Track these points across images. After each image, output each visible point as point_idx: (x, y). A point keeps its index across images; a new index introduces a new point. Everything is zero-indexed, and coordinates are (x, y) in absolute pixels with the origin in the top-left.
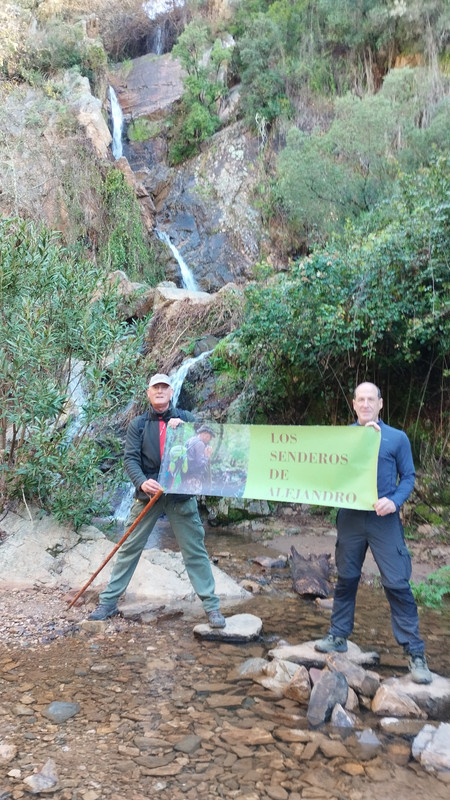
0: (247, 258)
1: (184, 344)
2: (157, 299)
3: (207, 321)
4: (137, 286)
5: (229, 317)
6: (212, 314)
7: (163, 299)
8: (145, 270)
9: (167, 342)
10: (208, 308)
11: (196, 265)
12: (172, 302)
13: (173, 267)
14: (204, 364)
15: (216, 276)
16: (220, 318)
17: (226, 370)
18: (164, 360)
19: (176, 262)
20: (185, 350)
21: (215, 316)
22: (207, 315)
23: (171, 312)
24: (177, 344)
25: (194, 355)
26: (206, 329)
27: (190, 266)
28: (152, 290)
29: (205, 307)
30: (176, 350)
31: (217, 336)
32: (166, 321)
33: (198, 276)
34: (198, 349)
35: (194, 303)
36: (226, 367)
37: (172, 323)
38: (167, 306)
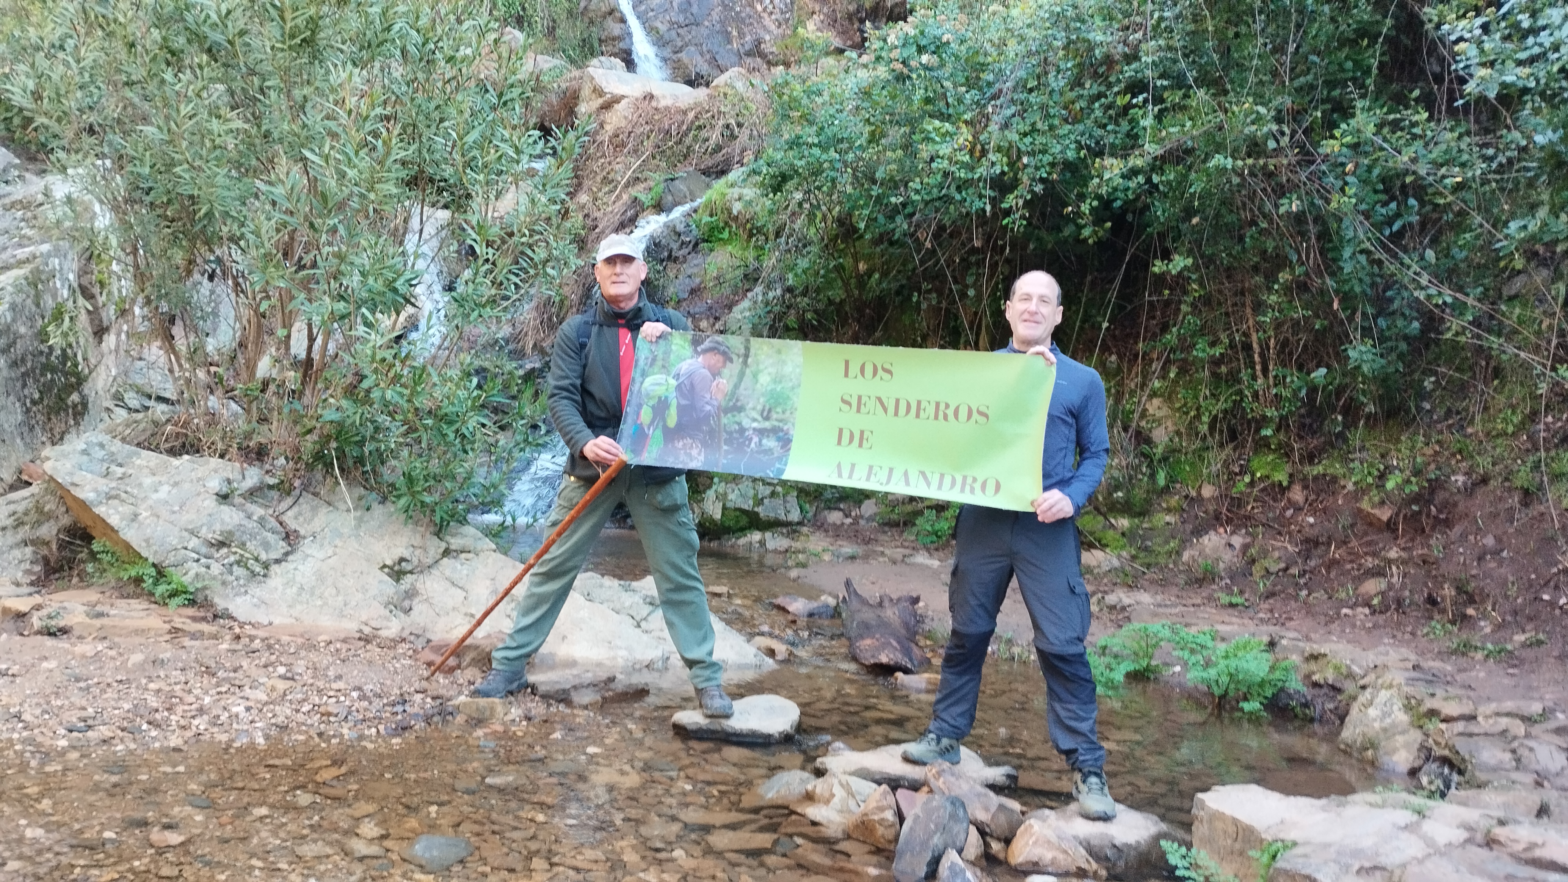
0: (767, 21)
1: (641, 186)
2: (586, 92)
3: (688, 141)
4: (547, 62)
5: (733, 137)
6: (700, 128)
7: (598, 92)
8: (559, 32)
9: (606, 180)
10: (691, 115)
11: (663, 28)
12: (617, 100)
13: (616, 29)
14: (680, 228)
15: (702, 54)
16: (715, 137)
17: (725, 242)
18: (598, 214)
19: (623, 20)
20: (643, 197)
21: (704, 134)
22: (689, 129)
23: (615, 120)
24: (627, 186)
25: (659, 207)
26: (685, 157)
27: (650, 30)
28: (576, 73)
29: (685, 113)
30: (625, 197)
31: (706, 172)
32: (604, 137)
33: (667, 52)
34: (670, 198)
35: (663, 103)
36: (726, 235)
37: (618, 143)
38: (607, 106)
